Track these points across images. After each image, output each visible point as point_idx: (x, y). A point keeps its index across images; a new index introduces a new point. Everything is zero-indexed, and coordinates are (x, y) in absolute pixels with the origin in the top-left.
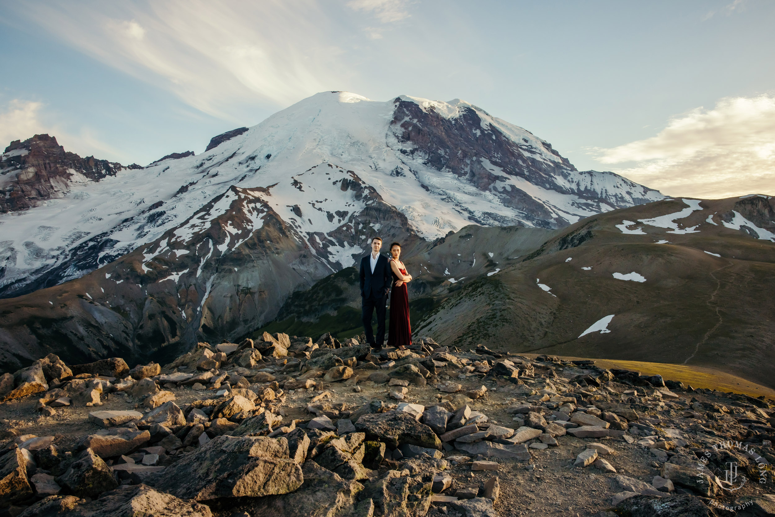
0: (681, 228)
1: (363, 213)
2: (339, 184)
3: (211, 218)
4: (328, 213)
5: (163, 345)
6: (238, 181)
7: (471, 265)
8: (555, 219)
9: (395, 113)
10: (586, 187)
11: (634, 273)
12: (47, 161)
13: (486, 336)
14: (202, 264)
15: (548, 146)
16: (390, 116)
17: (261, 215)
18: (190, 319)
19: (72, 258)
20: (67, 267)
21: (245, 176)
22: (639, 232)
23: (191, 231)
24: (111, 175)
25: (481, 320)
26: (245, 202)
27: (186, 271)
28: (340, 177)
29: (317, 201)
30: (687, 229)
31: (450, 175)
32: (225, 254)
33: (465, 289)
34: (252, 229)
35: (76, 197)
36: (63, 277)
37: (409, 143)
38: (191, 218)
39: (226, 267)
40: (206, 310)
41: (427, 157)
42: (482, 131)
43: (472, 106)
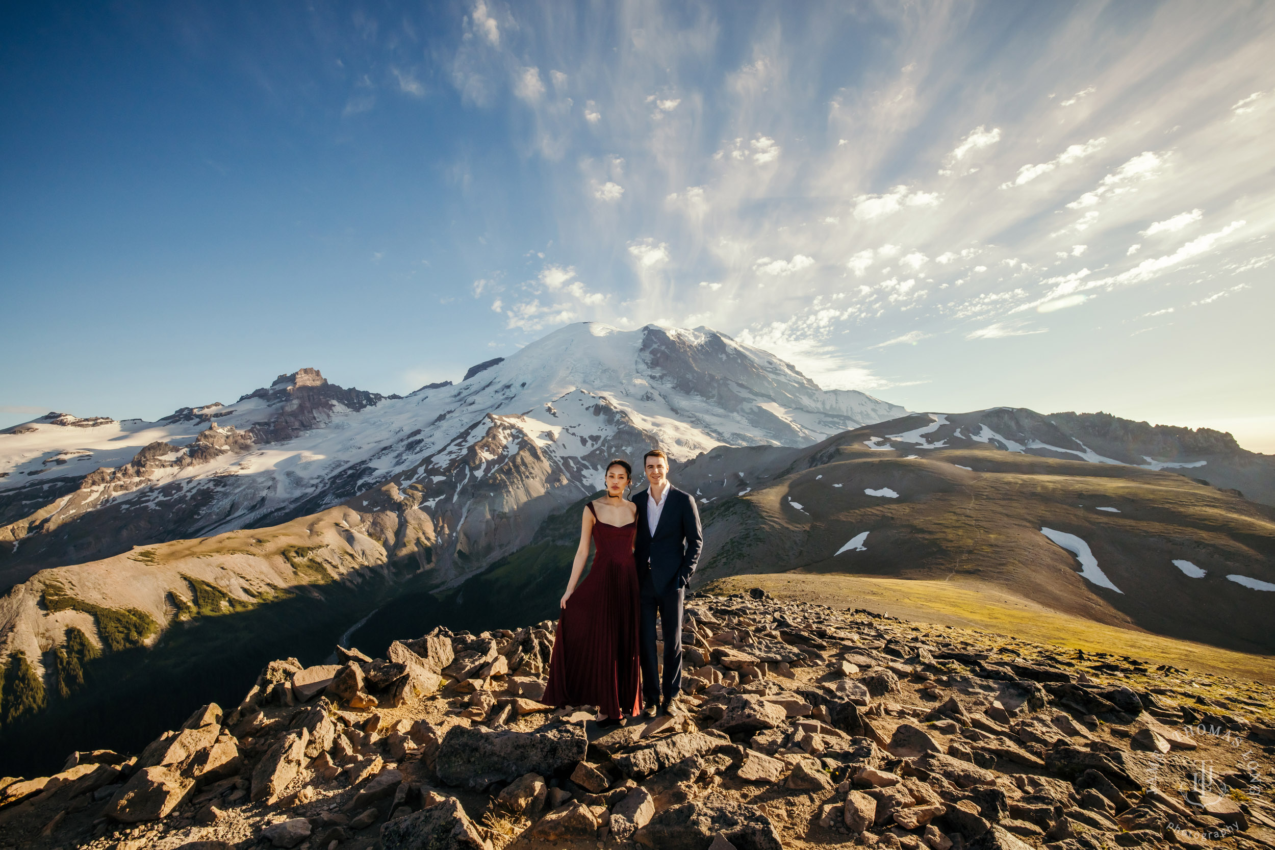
0: (929, 442)
1: (614, 437)
2: (592, 410)
3: (468, 445)
4: (581, 437)
5: (418, 571)
6: (494, 408)
7: (723, 484)
8: (802, 437)
9: (644, 341)
10: (831, 406)
11: (885, 489)
12: (311, 394)
13: (741, 556)
14: (458, 490)
15: (791, 367)
16: (639, 343)
17: (516, 441)
18: (446, 545)
19: (331, 486)
20: (326, 495)
21: (501, 404)
22: (886, 448)
23: (448, 458)
24: (372, 405)
25: (734, 540)
26: (501, 428)
27: (442, 497)
28: (592, 403)
29: (571, 427)
30: (935, 443)
31: (698, 398)
32: (481, 480)
33: (717, 508)
34: (508, 455)
35: (337, 427)
36: (322, 505)
37: (658, 368)
38: (449, 445)
39: (482, 492)
40: (462, 535)
41: (675, 382)
42: (728, 355)
43: (717, 332)
